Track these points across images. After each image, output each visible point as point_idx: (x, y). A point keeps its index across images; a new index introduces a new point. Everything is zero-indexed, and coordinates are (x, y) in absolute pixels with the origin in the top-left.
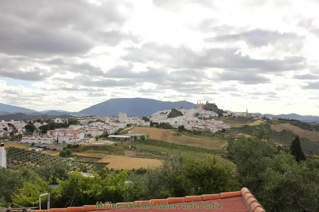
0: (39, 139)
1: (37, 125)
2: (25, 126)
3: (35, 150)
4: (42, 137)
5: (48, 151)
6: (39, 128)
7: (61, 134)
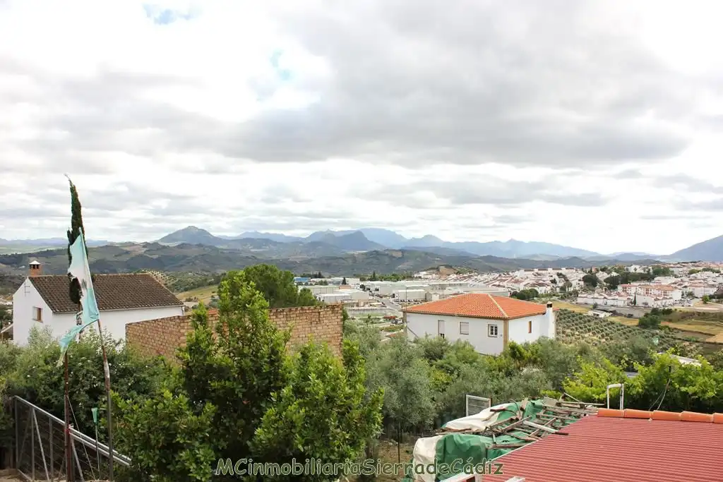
0: (605, 298)
1: (602, 276)
2: (583, 278)
3: (598, 315)
4: (610, 295)
5: (619, 317)
6: (605, 281)
7: (641, 291)
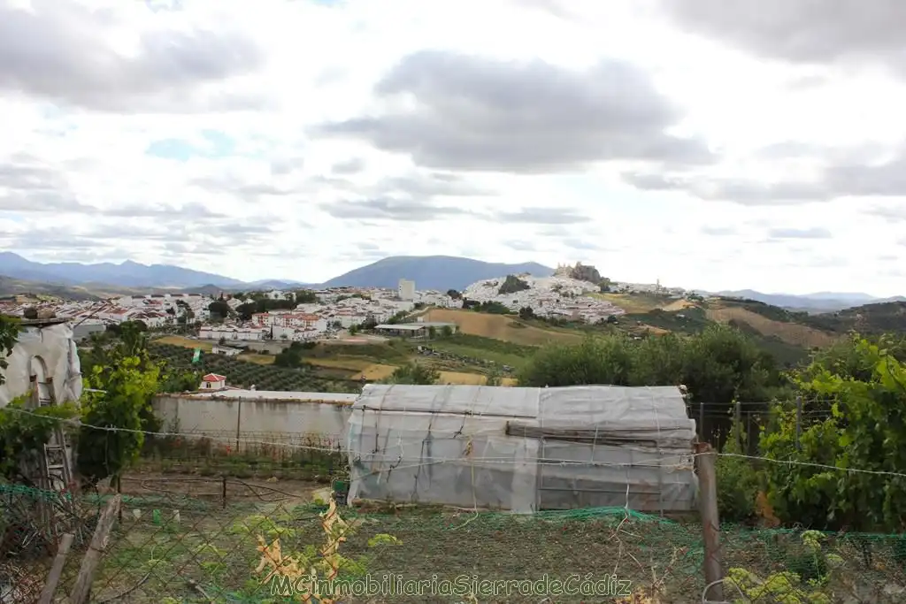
0: (235, 330)
1: (234, 304)
2: (210, 306)
3: (224, 353)
4: (240, 327)
5: (253, 355)
6: (237, 309)
7: (281, 321)
